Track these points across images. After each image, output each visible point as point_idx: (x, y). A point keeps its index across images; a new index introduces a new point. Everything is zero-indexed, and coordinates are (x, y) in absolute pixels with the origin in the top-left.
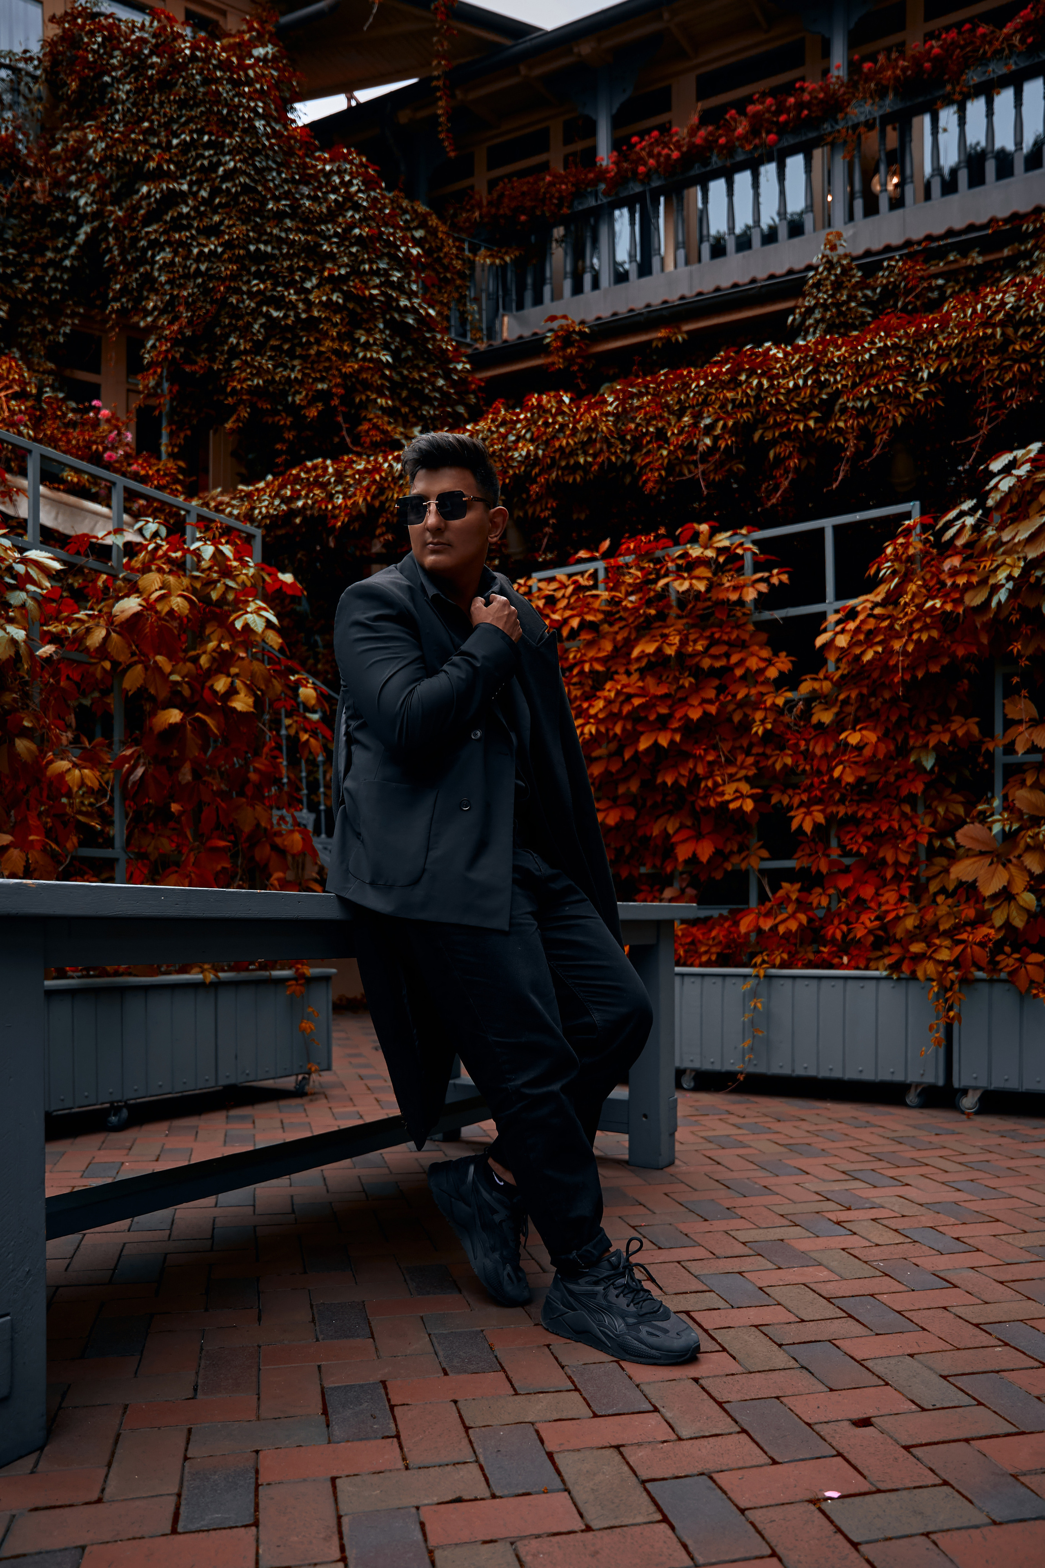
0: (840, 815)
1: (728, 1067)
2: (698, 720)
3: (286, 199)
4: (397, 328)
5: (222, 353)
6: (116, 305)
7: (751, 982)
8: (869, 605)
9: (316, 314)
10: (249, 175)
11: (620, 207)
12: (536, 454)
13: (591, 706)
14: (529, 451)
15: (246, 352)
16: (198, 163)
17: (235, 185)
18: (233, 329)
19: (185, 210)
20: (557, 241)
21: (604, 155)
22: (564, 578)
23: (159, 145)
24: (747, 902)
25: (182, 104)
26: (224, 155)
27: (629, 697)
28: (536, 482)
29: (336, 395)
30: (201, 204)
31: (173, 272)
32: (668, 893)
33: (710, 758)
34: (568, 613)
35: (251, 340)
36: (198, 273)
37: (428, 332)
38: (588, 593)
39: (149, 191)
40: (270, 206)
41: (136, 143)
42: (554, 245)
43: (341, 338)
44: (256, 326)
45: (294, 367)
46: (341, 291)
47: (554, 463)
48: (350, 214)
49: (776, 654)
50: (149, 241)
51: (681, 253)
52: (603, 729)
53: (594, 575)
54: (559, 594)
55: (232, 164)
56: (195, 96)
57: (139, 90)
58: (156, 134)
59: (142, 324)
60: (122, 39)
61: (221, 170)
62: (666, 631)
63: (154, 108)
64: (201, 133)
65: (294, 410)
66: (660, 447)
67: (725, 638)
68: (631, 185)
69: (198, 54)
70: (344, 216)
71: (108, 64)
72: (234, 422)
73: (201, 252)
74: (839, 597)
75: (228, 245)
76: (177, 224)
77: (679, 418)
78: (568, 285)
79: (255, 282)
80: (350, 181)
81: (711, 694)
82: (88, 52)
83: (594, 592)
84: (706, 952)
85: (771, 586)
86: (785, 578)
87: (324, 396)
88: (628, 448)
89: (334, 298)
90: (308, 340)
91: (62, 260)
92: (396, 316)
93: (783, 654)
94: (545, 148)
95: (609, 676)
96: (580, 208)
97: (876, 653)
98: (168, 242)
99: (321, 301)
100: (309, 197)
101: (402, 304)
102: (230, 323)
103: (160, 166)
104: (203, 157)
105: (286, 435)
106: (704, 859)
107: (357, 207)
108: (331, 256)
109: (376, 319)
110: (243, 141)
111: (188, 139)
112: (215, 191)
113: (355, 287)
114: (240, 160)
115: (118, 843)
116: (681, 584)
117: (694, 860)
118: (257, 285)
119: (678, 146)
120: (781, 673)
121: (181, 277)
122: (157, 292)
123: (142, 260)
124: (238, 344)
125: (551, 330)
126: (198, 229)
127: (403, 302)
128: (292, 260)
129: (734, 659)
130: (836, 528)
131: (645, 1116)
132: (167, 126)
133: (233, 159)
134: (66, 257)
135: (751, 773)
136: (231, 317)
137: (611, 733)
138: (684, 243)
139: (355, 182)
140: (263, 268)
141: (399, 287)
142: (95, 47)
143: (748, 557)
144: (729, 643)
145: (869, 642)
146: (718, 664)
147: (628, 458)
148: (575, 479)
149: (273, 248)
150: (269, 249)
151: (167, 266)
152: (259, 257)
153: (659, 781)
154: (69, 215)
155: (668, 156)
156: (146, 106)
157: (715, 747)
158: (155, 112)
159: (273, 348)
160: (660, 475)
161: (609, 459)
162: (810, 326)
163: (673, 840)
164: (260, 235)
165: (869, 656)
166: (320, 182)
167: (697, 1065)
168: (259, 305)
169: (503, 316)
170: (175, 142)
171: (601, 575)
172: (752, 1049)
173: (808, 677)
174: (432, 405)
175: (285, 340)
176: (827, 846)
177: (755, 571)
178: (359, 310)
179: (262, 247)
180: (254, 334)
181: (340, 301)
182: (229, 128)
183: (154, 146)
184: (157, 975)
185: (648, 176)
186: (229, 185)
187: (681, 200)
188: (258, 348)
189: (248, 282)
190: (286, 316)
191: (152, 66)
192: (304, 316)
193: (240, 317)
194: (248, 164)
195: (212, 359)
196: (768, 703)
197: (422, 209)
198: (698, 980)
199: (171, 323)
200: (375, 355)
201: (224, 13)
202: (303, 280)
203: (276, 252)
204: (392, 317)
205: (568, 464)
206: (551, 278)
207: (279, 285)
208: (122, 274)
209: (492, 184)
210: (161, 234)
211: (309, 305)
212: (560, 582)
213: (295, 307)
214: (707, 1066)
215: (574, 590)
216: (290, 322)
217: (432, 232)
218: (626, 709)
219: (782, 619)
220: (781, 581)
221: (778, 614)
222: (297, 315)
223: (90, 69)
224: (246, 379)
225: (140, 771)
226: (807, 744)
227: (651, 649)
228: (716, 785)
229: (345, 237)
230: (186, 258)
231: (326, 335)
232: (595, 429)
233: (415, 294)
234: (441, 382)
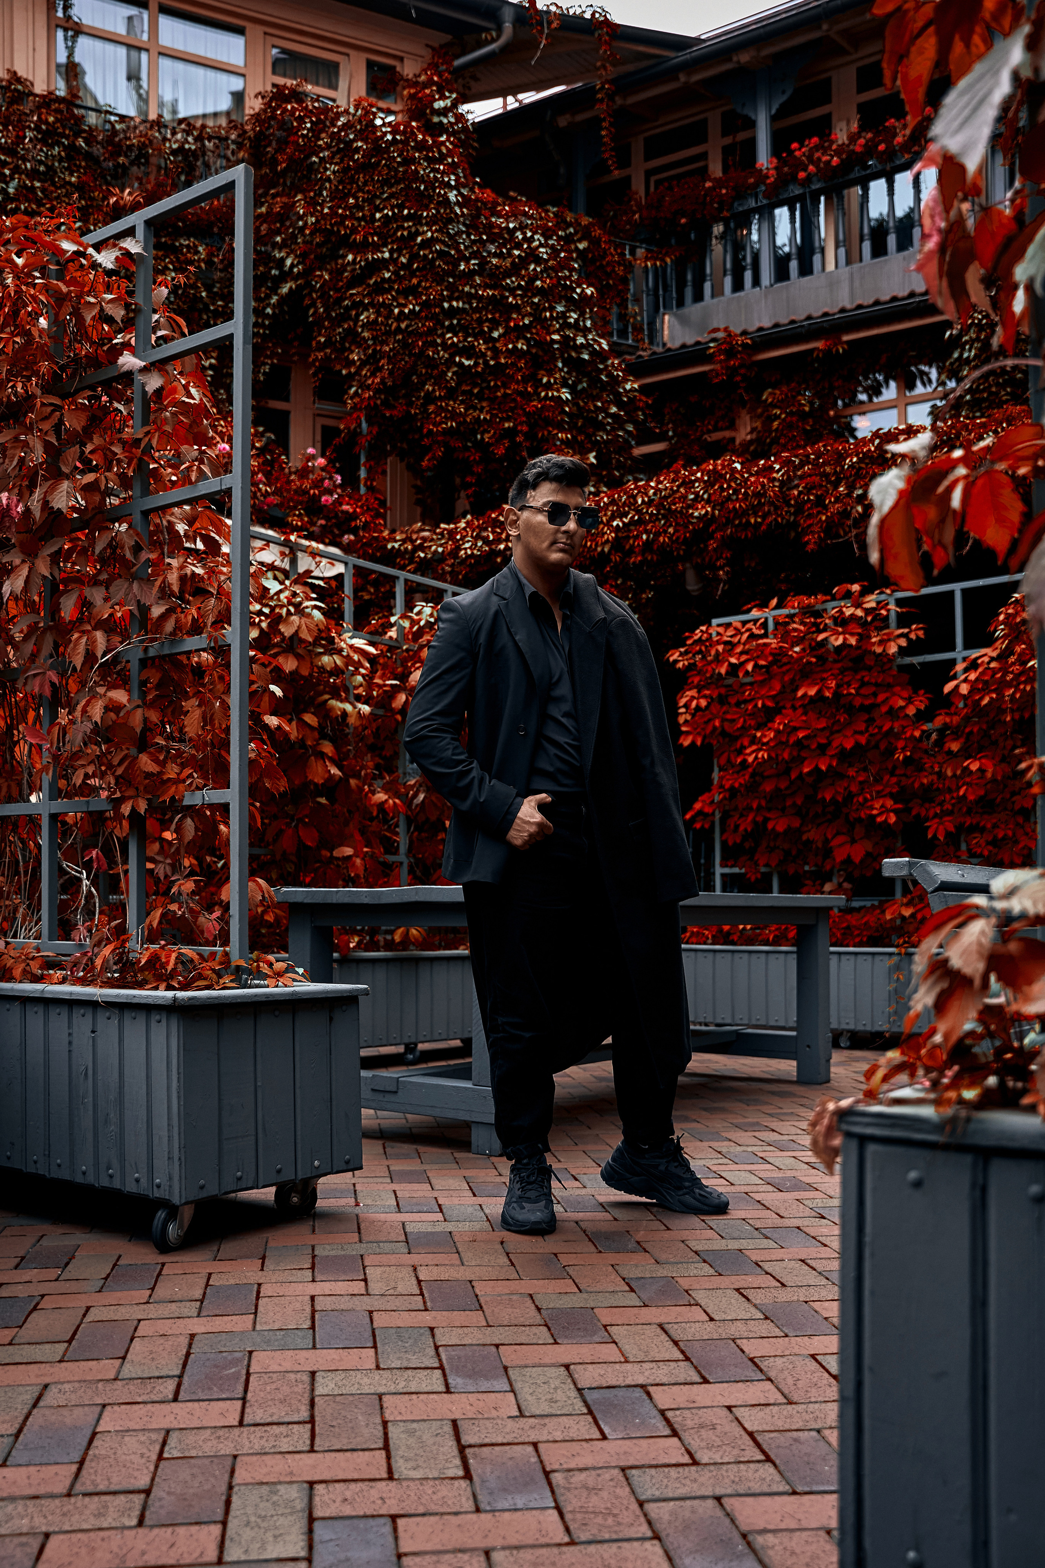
0: (967, 824)
1: (877, 1028)
2: (852, 749)
3: (475, 259)
4: (576, 365)
5: (418, 398)
6: (320, 355)
7: (896, 959)
8: (986, 659)
9: (503, 361)
10: (443, 243)
11: (780, 205)
12: (713, 514)
13: (764, 736)
14: (707, 511)
15: (440, 398)
16: (399, 234)
17: (431, 252)
18: (429, 377)
19: (387, 275)
20: (716, 237)
21: (764, 158)
22: (739, 625)
23: (364, 218)
24: (893, 894)
25: (386, 182)
26: (422, 225)
27: (796, 729)
28: (712, 538)
29: (521, 431)
30: (401, 269)
31: (376, 330)
32: (827, 887)
33: (861, 779)
34: (744, 658)
35: (446, 387)
36: (399, 330)
37: (601, 363)
38: (761, 641)
39: (354, 260)
40: (462, 267)
41: (344, 217)
42: (714, 241)
43: (525, 380)
44: (450, 374)
45: (482, 408)
46: (525, 338)
47: (729, 521)
48: (532, 267)
49: (915, 692)
50: (354, 303)
51: (842, 251)
52: (773, 755)
53: (765, 625)
54: (736, 640)
55: (429, 234)
56: (396, 174)
57: (345, 170)
58: (361, 209)
59: (344, 372)
60: (328, 123)
61: (419, 239)
62: (825, 675)
63: (358, 185)
64: (401, 207)
65: (481, 446)
66: (819, 513)
67: (873, 681)
68: (791, 187)
69: (398, 137)
70: (527, 269)
71: (316, 145)
72: (428, 460)
73: (401, 312)
74: (967, 646)
75: (425, 305)
76: (380, 288)
77: (836, 487)
78: (728, 281)
79: (449, 335)
80: (532, 237)
81: (862, 727)
82: (299, 137)
83: (765, 641)
84: (858, 935)
85: (909, 640)
86: (921, 633)
87: (511, 433)
88: (792, 510)
89: (519, 346)
90: (495, 384)
91: (264, 308)
92: (574, 354)
93: (922, 692)
94: (705, 140)
95: (778, 711)
96: (741, 209)
97: (991, 698)
98: (371, 304)
99: (508, 349)
100: (495, 255)
101: (578, 342)
102: (427, 372)
103: (365, 238)
104: (403, 228)
105: (475, 469)
106: (857, 860)
107: (538, 260)
108: (516, 308)
109: (556, 360)
110: (438, 212)
111: (390, 213)
112: (413, 257)
113: (537, 334)
114: (436, 231)
115: (403, 849)
116: (837, 639)
117: (848, 861)
118: (451, 338)
119: (838, 153)
120: (918, 710)
121: (383, 334)
122: (359, 346)
123: (344, 317)
124: (434, 391)
125: (713, 340)
126: (397, 291)
127: (580, 340)
128: (480, 313)
129: (881, 697)
130: (964, 591)
131: (808, 1046)
132: (370, 201)
133: (430, 230)
134: (269, 305)
135: (894, 790)
136: (426, 367)
137: (780, 758)
138: (844, 241)
139: (536, 237)
140: (455, 322)
141: (576, 326)
142: (305, 132)
143: (893, 615)
144: (876, 685)
145: (986, 690)
146: (867, 702)
147: (792, 519)
148: (746, 536)
149: (464, 303)
150: (461, 304)
151: (370, 325)
152: (453, 312)
153: (820, 796)
154: (272, 268)
155: (828, 163)
156: (351, 184)
157: (865, 769)
158: (360, 189)
159: (464, 393)
160: (819, 537)
161: (776, 520)
162: (966, 342)
163: (832, 844)
164: (452, 293)
165: (986, 701)
166: (504, 238)
167: (851, 1027)
168: (452, 356)
169: (664, 314)
170: (378, 215)
171: (771, 625)
172: (896, 1012)
173: (943, 712)
174: (605, 430)
175: (475, 385)
176: (958, 848)
177: (899, 627)
178: (541, 353)
179: (455, 304)
180: (448, 381)
181: (525, 347)
182: (425, 201)
183: (359, 220)
184: (439, 949)
185: (808, 180)
186: (427, 252)
187: (841, 198)
188: (451, 394)
189: (443, 336)
190: (476, 364)
191: (358, 149)
192: (492, 363)
193: (436, 367)
194: (443, 233)
195: (410, 404)
196: (908, 734)
197: (585, 221)
198: (852, 957)
199: (373, 375)
200: (555, 394)
201: (401, 59)
202: (491, 330)
203: (467, 306)
204: (570, 356)
205: (740, 522)
206: (711, 275)
207: (469, 335)
208: (326, 329)
209: (649, 174)
210: (364, 296)
211: (496, 353)
212: (736, 629)
213: (484, 355)
214: (860, 1028)
215: (748, 637)
216: (479, 369)
217: (594, 242)
218: (792, 740)
219: (919, 664)
220: (917, 637)
221: (916, 660)
222: (486, 363)
223: (301, 152)
224: (441, 423)
225: (421, 796)
226: (941, 767)
227: (812, 692)
228: (866, 800)
229: (529, 290)
230: (387, 318)
231: (512, 378)
232: (764, 495)
233: (589, 330)
234: (614, 410)
